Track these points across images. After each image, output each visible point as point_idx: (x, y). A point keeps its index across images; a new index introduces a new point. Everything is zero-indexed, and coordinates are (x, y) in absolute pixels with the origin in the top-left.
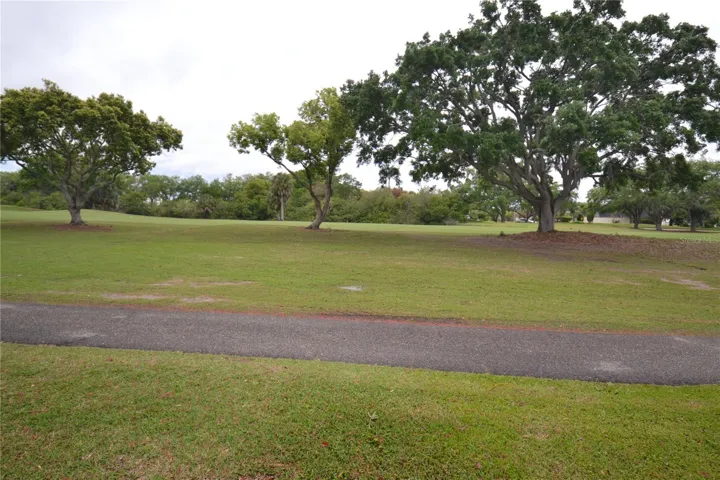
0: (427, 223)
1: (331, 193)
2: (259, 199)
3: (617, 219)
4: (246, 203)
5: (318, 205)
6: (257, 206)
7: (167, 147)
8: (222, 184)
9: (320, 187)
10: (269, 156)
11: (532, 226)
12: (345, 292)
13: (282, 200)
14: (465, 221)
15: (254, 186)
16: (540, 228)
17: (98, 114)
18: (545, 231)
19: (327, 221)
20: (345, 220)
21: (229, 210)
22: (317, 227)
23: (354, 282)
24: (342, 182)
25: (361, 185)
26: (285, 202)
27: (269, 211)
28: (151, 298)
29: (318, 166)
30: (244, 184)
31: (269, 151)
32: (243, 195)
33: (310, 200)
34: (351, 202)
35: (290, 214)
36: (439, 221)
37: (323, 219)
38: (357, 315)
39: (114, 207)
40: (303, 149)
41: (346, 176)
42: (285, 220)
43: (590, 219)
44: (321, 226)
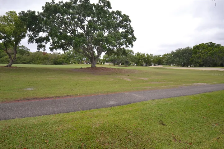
0: (56, 64)
1: (16, 53)
3: (110, 63)
5: (10, 57)
9: (10, 50)
11: (90, 65)
12: (26, 91)
14: (69, 64)
16: (92, 66)
18: (93, 67)
19: (14, 63)
20: (23, 63)
22: (10, 66)
23: (30, 86)
24: (21, 49)
25: (29, 50)
29: (10, 42)
33: (6, 55)
34: (25, 57)
36: (60, 63)
38: (32, 99)
40: (2, 34)
41: (23, 46)
43: (104, 63)
44: (12, 66)
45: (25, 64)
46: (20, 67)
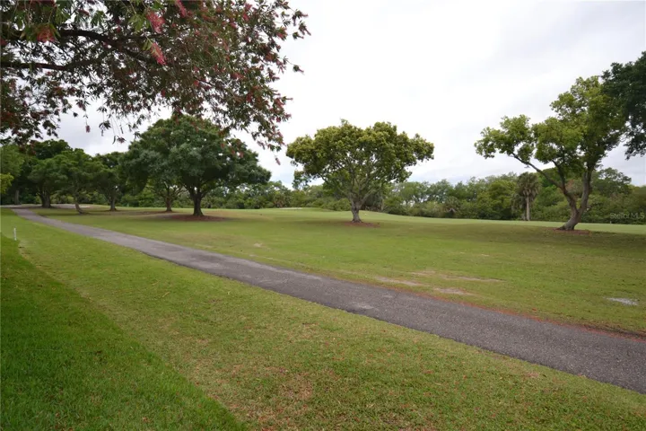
1: (590, 190)
2: (502, 200)
4: (490, 203)
5: (572, 204)
6: (499, 206)
7: (421, 158)
8: (466, 187)
9: (574, 184)
10: (516, 157)
12: (614, 304)
13: (527, 200)
15: (497, 188)
17: (374, 140)
19: (582, 222)
20: (607, 221)
21: (473, 210)
22: (571, 228)
23: (626, 294)
24: (603, 177)
25: (630, 180)
26: (530, 201)
27: (513, 211)
28: (410, 284)
29: (575, 162)
30: (487, 185)
31: (516, 152)
32: (487, 196)
33: (562, 200)
34: (613, 201)
35: (539, 213)
37: (579, 219)
38: (632, 334)
39: (380, 208)
40: (555, 146)
41: (609, 171)
42: (531, 220)
44: (576, 228)
45: (613, 223)
46: (598, 233)
